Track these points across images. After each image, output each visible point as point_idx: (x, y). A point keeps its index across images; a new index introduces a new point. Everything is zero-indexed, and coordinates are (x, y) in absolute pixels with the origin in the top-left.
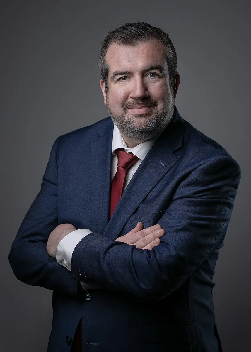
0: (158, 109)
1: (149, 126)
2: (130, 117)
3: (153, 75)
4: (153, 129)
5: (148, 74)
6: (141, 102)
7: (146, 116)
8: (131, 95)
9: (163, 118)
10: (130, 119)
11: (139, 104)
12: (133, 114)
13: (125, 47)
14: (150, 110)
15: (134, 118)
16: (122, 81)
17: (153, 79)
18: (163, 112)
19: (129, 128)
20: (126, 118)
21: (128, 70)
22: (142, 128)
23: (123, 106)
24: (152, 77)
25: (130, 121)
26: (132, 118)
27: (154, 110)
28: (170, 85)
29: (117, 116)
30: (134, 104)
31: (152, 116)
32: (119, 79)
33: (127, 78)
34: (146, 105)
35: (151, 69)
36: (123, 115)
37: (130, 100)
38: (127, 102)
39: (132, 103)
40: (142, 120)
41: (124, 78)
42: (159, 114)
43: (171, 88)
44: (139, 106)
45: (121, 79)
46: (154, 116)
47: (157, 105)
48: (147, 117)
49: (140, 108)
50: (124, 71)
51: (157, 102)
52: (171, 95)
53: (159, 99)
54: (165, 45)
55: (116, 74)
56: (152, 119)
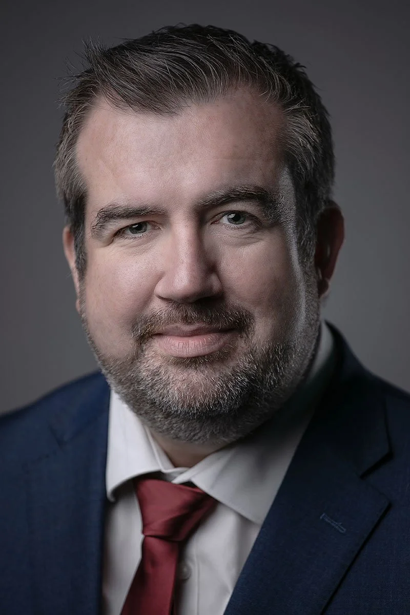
0: (254, 340)
1: (223, 398)
2: (157, 364)
3: (238, 217)
4: (237, 407)
5: (219, 216)
6: (194, 315)
7: (211, 363)
8: (160, 289)
9: (276, 371)
10: (156, 373)
11: (186, 320)
12: (165, 354)
13: (142, 117)
14: (225, 343)
15: (170, 368)
16: (129, 240)
17: (236, 232)
18: (272, 351)
19: (153, 403)
20: (143, 367)
21: (149, 203)
22: (198, 404)
23: (133, 327)
24: (233, 226)
25: (156, 378)
26: (162, 371)
27: (242, 345)
28: (298, 250)
29: (116, 360)
30: (170, 320)
31: (232, 364)
32: (119, 233)
33: (149, 227)
34: (211, 323)
35: (229, 198)
36: (136, 358)
37: (157, 307)
38: (148, 312)
39: (164, 316)
40: (197, 377)
41: (139, 228)
42: (258, 356)
43: (302, 263)
44: (187, 328)
45: (128, 232)
46: (241, 361)
47: (248, 326)
48: (216, 366)
49: (193, 334)
50: (135, 204)
51: (250, 316)
52: (302, 287)
53: (257, 302)
54: (286, 106)
55: (108, 215)
56: (235, 373)
